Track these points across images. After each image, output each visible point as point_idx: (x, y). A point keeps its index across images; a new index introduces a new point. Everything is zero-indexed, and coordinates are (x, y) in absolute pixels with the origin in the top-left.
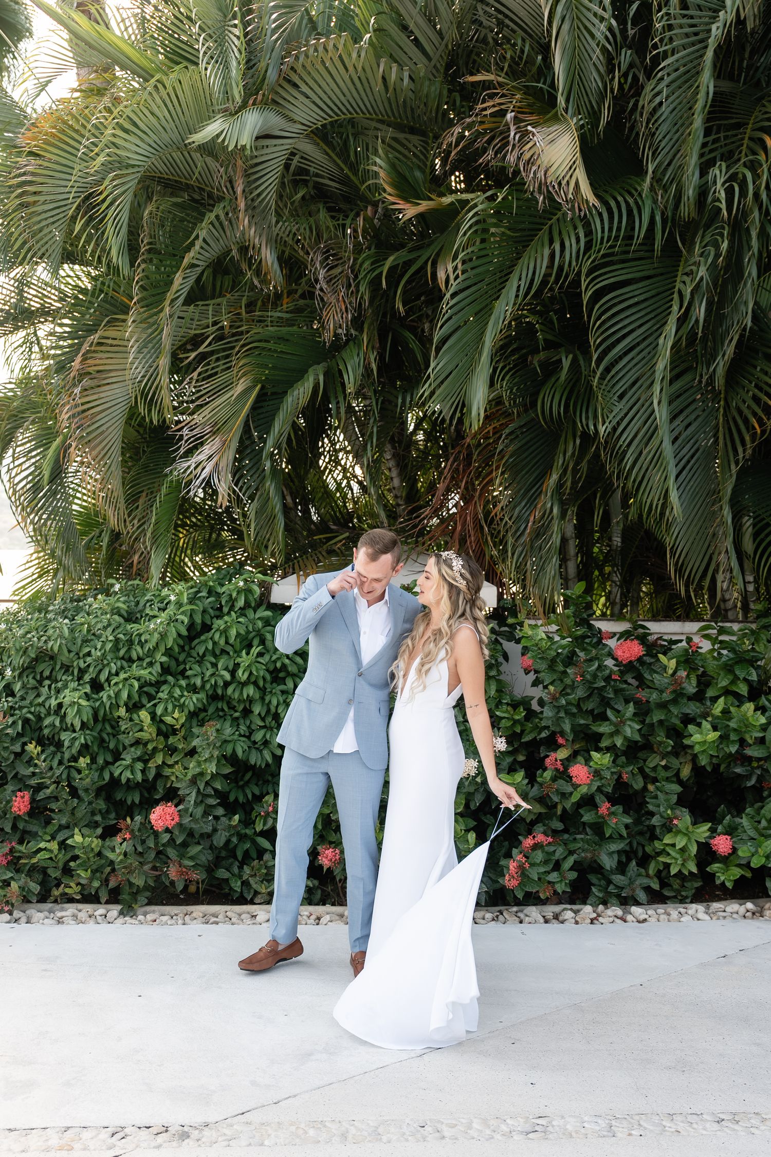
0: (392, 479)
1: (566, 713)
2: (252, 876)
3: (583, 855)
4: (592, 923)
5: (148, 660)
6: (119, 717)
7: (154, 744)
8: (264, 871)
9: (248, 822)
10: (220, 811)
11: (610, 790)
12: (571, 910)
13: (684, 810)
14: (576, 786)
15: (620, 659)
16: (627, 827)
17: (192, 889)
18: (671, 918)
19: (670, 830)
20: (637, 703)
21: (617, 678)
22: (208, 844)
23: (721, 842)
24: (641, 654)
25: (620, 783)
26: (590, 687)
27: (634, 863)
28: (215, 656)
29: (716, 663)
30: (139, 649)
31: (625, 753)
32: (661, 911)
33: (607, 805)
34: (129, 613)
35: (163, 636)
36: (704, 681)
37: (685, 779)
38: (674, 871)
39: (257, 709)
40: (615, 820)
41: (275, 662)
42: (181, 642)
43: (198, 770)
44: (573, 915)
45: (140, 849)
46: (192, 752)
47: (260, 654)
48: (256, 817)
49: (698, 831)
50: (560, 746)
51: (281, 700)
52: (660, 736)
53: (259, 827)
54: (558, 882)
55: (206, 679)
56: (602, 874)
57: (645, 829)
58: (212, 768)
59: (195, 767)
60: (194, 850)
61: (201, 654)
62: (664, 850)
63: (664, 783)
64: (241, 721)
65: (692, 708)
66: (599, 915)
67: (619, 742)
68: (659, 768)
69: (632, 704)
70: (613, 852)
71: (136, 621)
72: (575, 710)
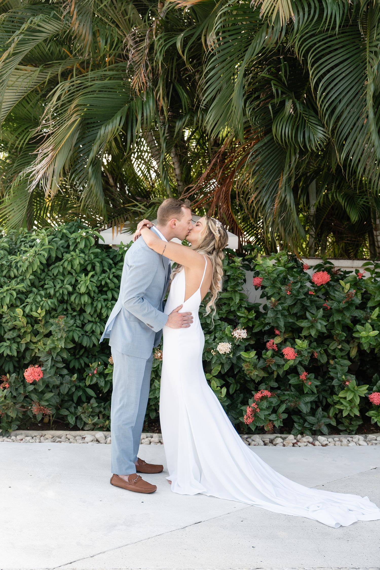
0: (175, 169)
1: (282, 315)
2: (83, 413)
3: (289, 404)
4: (293, 446)
5: (21, 278)
6: (3, 312)
7: (25, 330)
8: (91, 410)
9: (81, 379)
10: (65, 372)
11: (306, 363)
12: (281, 437)
13: (352, 376)
14: (287, 361)
15: (316, 283)
16: (316, 387)
17: (46, 420)
18: (343, 444)
19: (343, 389)
20: (325, 309)
21: (312, 293)
22: (57, 391)
23: (375, 397)
24: (329, 280)
25: (313, 359)
26: (295, 299)
27: (320, 409)
28: (63, 275)
29: (374, 285)
30: (15, 271)
31: (316, 340)
32: (336, 439)
33: (305, 373)
34: (10, 249)
35: (31, 264)
36: (366, 297)
37: (353, 358)
38: (345, 414)
39: (89, 310)
40: (310, 383)
41: (101, 281)
42: (42, 267)
43: (52, 346)
44: (282, 440)
45: (15, 394)
46: (49, 335)
47: (93, 276)
48: (87, 376)
49: (360, 389)
50: (277, 335)
51: (104, 304)
52: (338, 330)
53: (88, 383)
54: (275, 420)
55: (57, 290)
56: (300, 415)
57: (328, 387)
58: (62, 344)
59: (51, 344)
60: (48, 395)
61: (55, 275)
62: (339, 401)
63: (340, 359)
64: (77, 317)
65: (358, 314)
66: (298, 441)
67: (313, 333)
68: (337, 350)
69: (321, 310)
70: (308, 402)
71: (15, 254)
72: (286, 313)
